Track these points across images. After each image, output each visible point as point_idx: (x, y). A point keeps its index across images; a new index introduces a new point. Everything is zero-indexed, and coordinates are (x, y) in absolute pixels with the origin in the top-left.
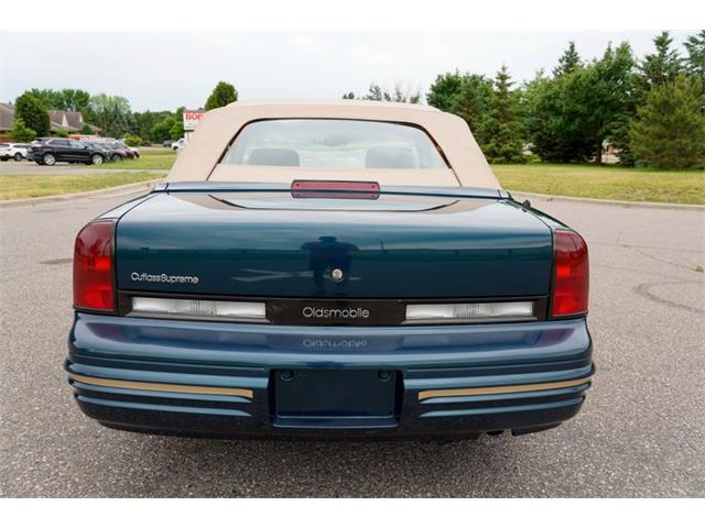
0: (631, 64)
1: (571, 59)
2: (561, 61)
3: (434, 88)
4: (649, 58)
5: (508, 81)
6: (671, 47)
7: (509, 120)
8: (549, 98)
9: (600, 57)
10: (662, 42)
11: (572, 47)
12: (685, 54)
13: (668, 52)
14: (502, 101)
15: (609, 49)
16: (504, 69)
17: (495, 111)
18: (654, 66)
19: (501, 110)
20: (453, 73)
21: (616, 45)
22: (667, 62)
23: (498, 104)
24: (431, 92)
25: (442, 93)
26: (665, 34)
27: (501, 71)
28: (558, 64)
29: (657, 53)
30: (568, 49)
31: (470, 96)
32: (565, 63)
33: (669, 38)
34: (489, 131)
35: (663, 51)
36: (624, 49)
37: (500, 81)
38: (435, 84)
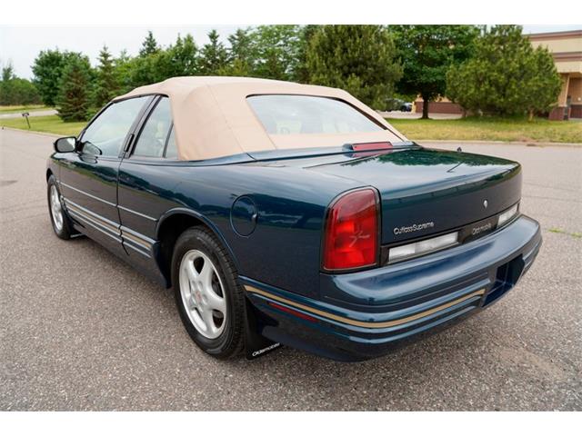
0: (195, 49)
1: (151, 44)
2: (144, 45)
3: (38, 62)
4: (206, 46)
5: (109, 59)
6: (219, 40)
7: (115, 88)
8: (142, 71)
9: (174, 44)
10: (213, 36)
11: (151, 35)
12: (228, 45)
13: (217, 44)
14: (107, 74)
15: (179, 39)
16: (105, 49)
17: (103, 81)
18: (210, 51)
19: (108, 80)
20: (54, 50)
21: (183, 36)
22: (217, 49)
23: (105, 76)
24: (35, 65)
25: (47, 66)
26: (214, 32)
27: (103, 50)
28: (143, 48)
29: (211, 44)
30: (148, 36)
31: (76, 69)
32: (147, 46)
33: (217, 34)
34: (100, 97)
35: (215, 42)
36: (189, 39)
37: (103, 58)
38: (39, 59)
